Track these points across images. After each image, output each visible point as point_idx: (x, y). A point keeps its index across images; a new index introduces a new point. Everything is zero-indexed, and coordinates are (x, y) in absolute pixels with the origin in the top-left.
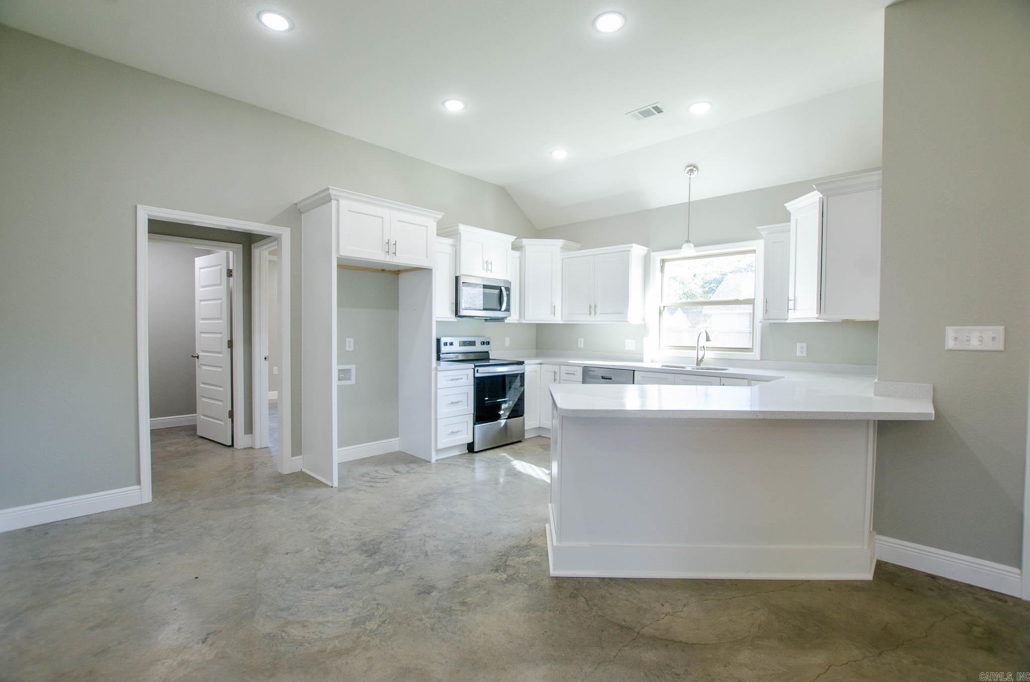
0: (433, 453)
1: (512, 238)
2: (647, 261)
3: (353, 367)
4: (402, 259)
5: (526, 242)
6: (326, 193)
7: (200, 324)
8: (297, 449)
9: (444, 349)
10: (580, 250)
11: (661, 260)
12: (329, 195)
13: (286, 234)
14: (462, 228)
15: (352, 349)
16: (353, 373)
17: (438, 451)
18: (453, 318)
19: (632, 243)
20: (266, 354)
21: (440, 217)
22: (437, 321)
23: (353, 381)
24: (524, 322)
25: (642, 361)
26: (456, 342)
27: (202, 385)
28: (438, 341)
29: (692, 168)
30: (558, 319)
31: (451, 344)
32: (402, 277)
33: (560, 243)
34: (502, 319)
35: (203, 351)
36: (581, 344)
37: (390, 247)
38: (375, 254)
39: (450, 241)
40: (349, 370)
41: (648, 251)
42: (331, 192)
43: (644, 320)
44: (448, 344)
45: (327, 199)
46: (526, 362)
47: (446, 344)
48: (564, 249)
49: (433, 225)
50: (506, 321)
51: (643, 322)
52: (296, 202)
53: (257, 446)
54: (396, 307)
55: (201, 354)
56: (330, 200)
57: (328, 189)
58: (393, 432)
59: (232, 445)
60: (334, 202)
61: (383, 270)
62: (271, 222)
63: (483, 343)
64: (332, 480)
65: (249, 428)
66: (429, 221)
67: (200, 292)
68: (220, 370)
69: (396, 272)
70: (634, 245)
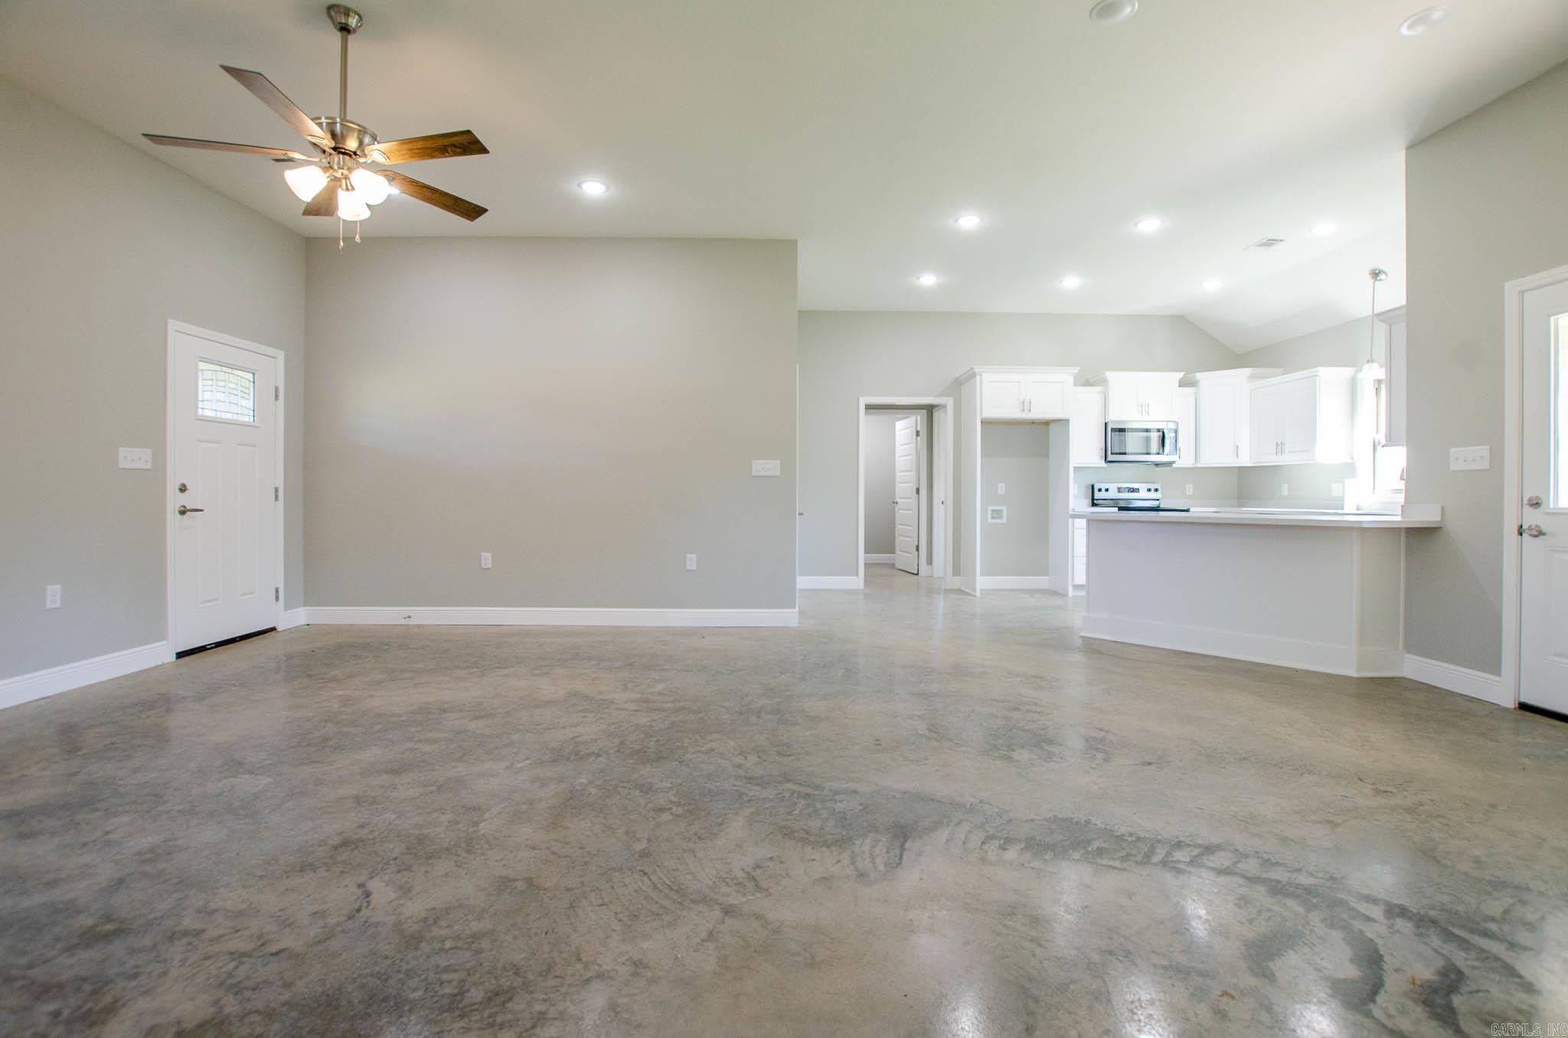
0: (1070, 588)
1: (1181, 375)
2: (1353, 386)
3: (1004, 508)
4: (1038, 413)
5: (1199, 376)
6: (971, 372)
7: (899, 474)
8: (956, 571)
9: (1097, 495)
10: (1284, 374)
11: (1375, 380)
12: (974, 372)
13: (949, 402)
14: (1109, 375)
15: (1003, 493)
16: (1005, 514)
17: (1076, 587)
18: (1103, 464)
19: (1316, 367)
20: (943, 499)
21: (1077, 371)
22: (1075, 467)
23: (1004, 520)
24: (1199, 465)
25: (1343, 509)
26: (1113, 487)
27: (900, 526)
28: (1093, 486)
29: (1376, 274)
30: (1245, 460)
31: (1107, 490)
32: (1051, 426)
33: (1245, 372)
34: (1170, 464)
35: (900, 498)
36: (1285, 492)
37: (1025, 405)
38: (1013, 413)
39: (1098, 389)
40: (1001, 511)
41: (1356, 372)
42: (976, 370)
43: (1352, 458)
44: (1103, 490)
45: (974, 375)
46: (1191, 510)
47: (1100, 490)
48: (1252, 377)
49: (1071, 379)
50: (1174, 465)
51: (1350, 461)
52: (958, 376)
53: (935, 576)
54: (1046, 455)
55: (899, 500)
56: (975, 377)
57: (973, 369)
58: (1043, 571)
59: (918, 574)
60: (978, 377)
61: (1033, 423)
62: (941, 395)
63: (1149, 490)
64: (975, 591)
65: (930, 562)
66: (1065, 377)
67: (900, 450)
68: (909, 512)
69: (1047, 423)
70: (1320, 368)
